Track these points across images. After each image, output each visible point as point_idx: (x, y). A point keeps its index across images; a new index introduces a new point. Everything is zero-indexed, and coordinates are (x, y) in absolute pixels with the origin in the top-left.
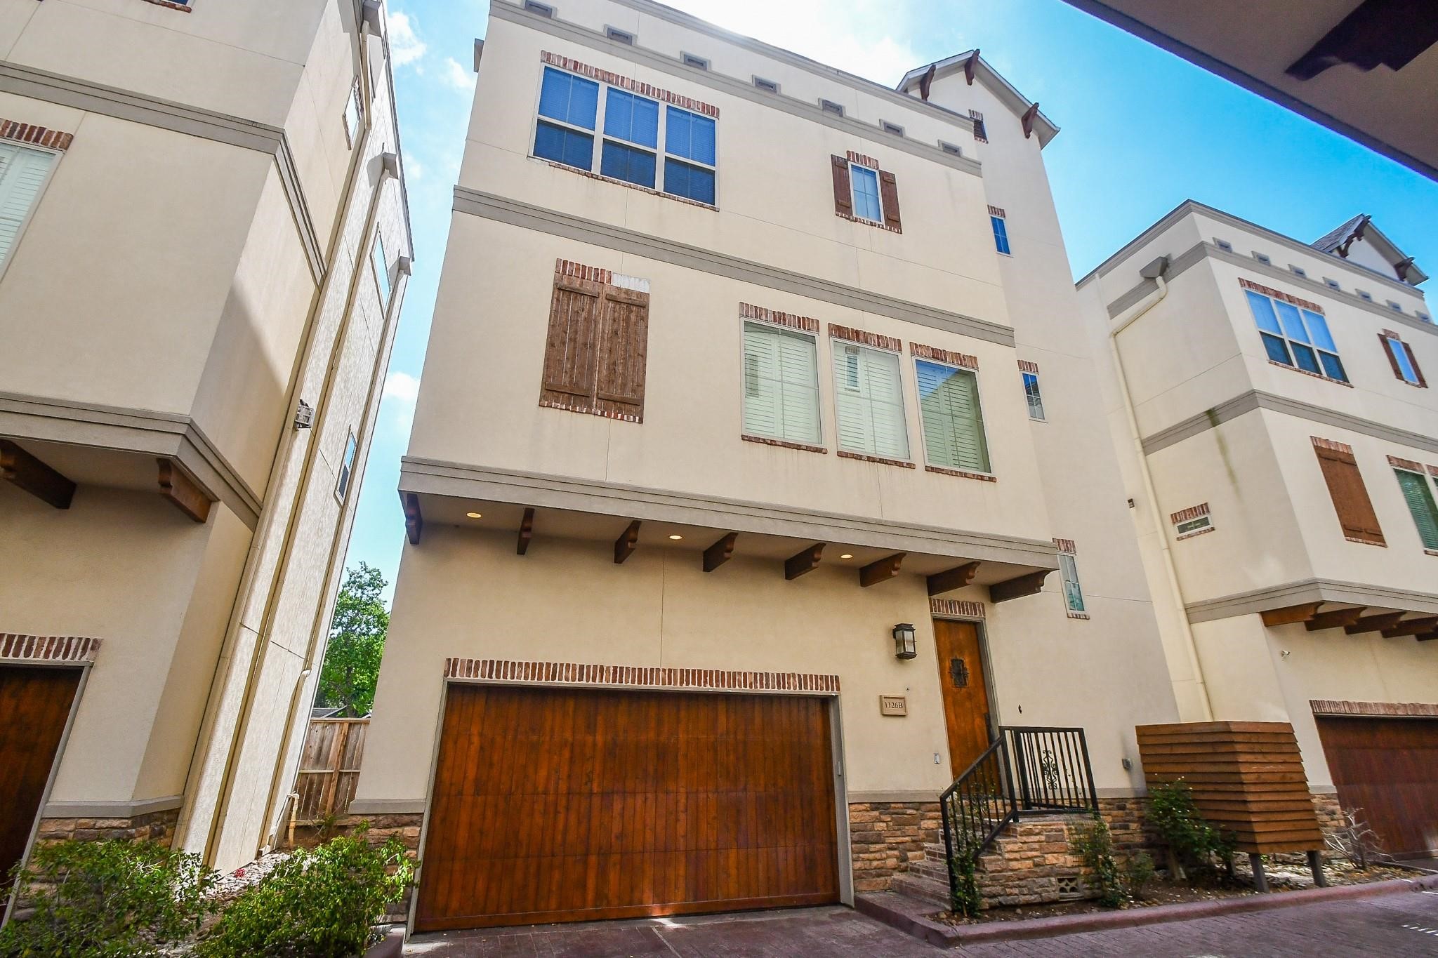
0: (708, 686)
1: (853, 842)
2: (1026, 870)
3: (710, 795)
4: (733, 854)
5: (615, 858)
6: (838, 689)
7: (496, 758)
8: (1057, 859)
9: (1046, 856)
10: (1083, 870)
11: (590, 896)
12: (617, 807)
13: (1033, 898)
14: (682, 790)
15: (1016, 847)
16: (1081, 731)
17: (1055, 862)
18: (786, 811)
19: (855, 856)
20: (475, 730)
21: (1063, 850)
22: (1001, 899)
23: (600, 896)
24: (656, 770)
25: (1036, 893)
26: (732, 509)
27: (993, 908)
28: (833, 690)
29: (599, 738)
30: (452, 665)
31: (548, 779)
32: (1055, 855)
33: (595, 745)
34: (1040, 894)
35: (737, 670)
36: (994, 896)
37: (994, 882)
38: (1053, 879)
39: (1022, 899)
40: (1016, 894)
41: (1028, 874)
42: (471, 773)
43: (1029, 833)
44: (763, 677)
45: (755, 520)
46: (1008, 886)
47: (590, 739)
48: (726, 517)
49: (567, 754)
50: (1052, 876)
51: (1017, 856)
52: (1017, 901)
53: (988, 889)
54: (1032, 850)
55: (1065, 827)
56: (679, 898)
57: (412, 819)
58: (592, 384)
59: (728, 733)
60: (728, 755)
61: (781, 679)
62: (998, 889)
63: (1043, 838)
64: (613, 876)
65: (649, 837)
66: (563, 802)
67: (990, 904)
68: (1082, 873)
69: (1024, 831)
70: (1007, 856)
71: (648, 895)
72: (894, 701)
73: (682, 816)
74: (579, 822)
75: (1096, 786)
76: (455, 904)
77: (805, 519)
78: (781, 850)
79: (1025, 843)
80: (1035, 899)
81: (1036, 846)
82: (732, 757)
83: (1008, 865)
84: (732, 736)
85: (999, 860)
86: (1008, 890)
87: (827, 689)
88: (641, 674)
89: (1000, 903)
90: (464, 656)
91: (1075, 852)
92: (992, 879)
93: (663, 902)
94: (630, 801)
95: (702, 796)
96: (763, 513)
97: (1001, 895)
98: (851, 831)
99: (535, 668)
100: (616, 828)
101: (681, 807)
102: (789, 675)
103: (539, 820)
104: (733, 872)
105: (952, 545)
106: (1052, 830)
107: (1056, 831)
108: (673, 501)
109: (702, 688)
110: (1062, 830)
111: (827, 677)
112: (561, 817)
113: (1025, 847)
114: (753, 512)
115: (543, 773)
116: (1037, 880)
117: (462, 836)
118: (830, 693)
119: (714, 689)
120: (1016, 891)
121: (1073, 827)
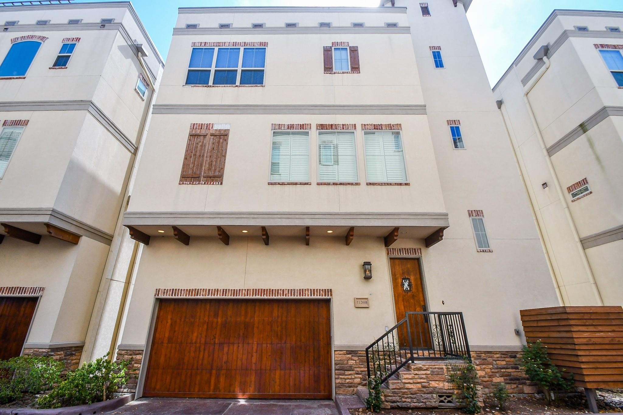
0: (265, 296)
1: (336, 370)
2: (416, 389)
3: (268, 345)
4: (278, 372)
5: (223, 372)
6: (331, 295)
7: (177, 328)
8: (438, 384)
9: (430, 382)
10: (456, 392)
11: (212, 388)
12: (226, 349)
13: (420, 404)
14: (255, 343)
15: (410, 377)
16: (461, 314)
17: (436, 385)
18: (305, 353)
19: (336, 376)
20: (169, 317)
21: (442, 380)
22: (398, 404)
23: (216, 388)
24: (244, 334)
25: (422, 402)
26: (261, 216)
27: (392, 408)
28: (328, 295)
29: (219, 320)
30: (158, 291)
31: (197, 337)
32: (437, 382)
33: (217, 322)
34: (425, 403)
35: (279, 288)
36: (394, 402)
37: (395, 394)
38: (435, 395)
39: (413, 405)
40: (408, 402)
41: (418, 392)
42: (167, 335)
43: (420, 369)
44: (292, 291)
45: (271, 220)
46: (403, 397)
47: (215, 320)
48: (258, 220)
49: (205, 327)
50: (434, 393)
51: (411, 381)
52: (409, 406)
53: (390, 398)
54: (421, 378)
55: (444, 367)
56: (251, 391)
57: (139, 352)
58: (201, 172)
59: (278, 317)
60: (278, 327)
61: (301, 291)
62: (398, 398)
63: (429, 372)
64: (222, 380)
65: (239, 363)
66: (203, 347)
67: (391, 406)
68: (455, 393)
69: (416, 368)
70: (404, 381)
71: (237, 389)
72: (363, 300)
73: (254, 354)
74: (209, 356)
75: (470, 344)
76: (158, 387)
77: (297, 216)
78: (302, 372)
79: (416, 374)
80: (421, 405)
81: (424, 376)
82: (279, 328)
83: (404, 386)
84: (280, 318)
85: (398, 383)
86: (403, 399)
87: (325, 295)
88: (235, 292)
89: (398, 406)
90: (162, 288)
91: (451, 381)
92: (394, 393)
93: (244, 391)
94: (231, 347)
95: (264, 345)
96: (275, 216)
97: (399, 402)
98: (335, 364)
99: (190, 291)
100: (225, 358)
101: (254, 350)
102: (305, 290)
103: (192, 354)
104: (278, 381)
105: (380, 221)
106: (435, 368)
107: (438, 369)
108: (233, 216)
109: (262, 297)
110: (442, 368)
111: (325, 290)
112: (202, 353)
113: (416, 377)
114: (270, 216)
115: (195, 334)
116: (423, 395)
117: (162, 360)
118: (327, 297)
119: (268, 297)
120: (409, 400)
121: (450, 367)
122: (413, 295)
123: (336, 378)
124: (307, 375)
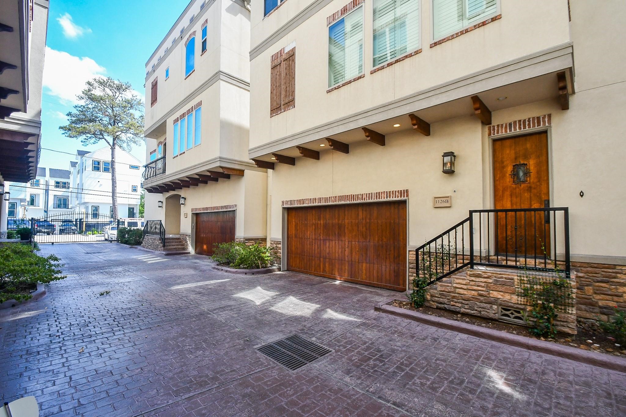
0: (348, 201)
1: (409, 268)
2: (470, 296)
3: (356, 243)
4: (364, 265)
5: (327, 260)
6: (407, 196)
7: (298, 228)
8: (502, 295)
9: (491, 292)
10: (529, 308)
11: (322, 270)
12: (327, 244)
13: (472, 312)
14: (347, 240)
15: (464, 282)
16: (566, 210)
17: (500, 297)
18: (386, 252)
19: (410, 274)
20: (294, 221)
21: (509, 291)
22: (446, 306)
23: (324, 271)
24: (338, 233)
25: (476, 310)
26: (322, 129)
27: (438, 308)
28: (404, 197)
29: (322, 222)
30: (283, 202)
31: (310, 234)
32: (502, 293)
33: (321, 224)
34: (480, 312)
35: (359, 194)
36: (441, 303)
37: (443, 297)
38: (495, 307)
39: (463, 310)
40: (458, 307)
41: (472, 299)
42: (294, 232)
43: (479, 276)
44: (370, 195)
45: (331, 130)
46: (453, 301)
47: (319, 222)
48: (321, 133)
49: (314, 227)
50: (494, 305)
51: (465, 287)
52: (457, 310)
53: (436, 299)
54: (478, 286)
55: (516, 278)
56: (346, 276)
57: (278, 243)
58: (281, 101)
59: (363, 219)
60: (363, 228)
61: (378, 194)
62: (446, 301)
63: (490, 281)
64: (327, 265)
65: (337, 255)
66: (314, 242)
67: (437, 306)
68: (528, 310)
69: (473, 274)
70: (455, 285)
71: (337, 273)
72: (443, 199)
73: (347, 249)
74: (318, 248)
76: (294, 265)
77: (351, 119)
78: (384, 267)
79: (473, 281)
80: (474, 313)
81: (483, 284)
82: (364, 229)
83: (455, 291)
84: (364, 220)
85: (448, 286)
86: (452, 303)
87: (401, 197)
88: (326, 199)
89: (445, 307)
90: (285, 200)
91: (523, 295)
92: (440, 294)
93: (341, 276)
94: (331, 242)
95: (353, 243)
96: (333, 125)
97: (446, 304)
98: (409, 263)
99: (299, 201)
100: (327, 251)
101: (346, 246)
102: (382, 193)
103: (309, 246)
104: (364, 271)
105: (444, 95)
106: (502, 278)
107: (505, 279)
108: (303, 135)
109: (346, 202)
110: (512, 279)
111: (401, 191)
112: (314, 245)
113: (472, 283)
114: (329, 126)
115: (309, 232)
116: (478, 304)
117: (293, 248)
118: (403, 198)
119: (350, 202)
120: (460, 305)
121: (525, 279)
122: (530, 187)
123: (409, 276)
124: (388, 270)
